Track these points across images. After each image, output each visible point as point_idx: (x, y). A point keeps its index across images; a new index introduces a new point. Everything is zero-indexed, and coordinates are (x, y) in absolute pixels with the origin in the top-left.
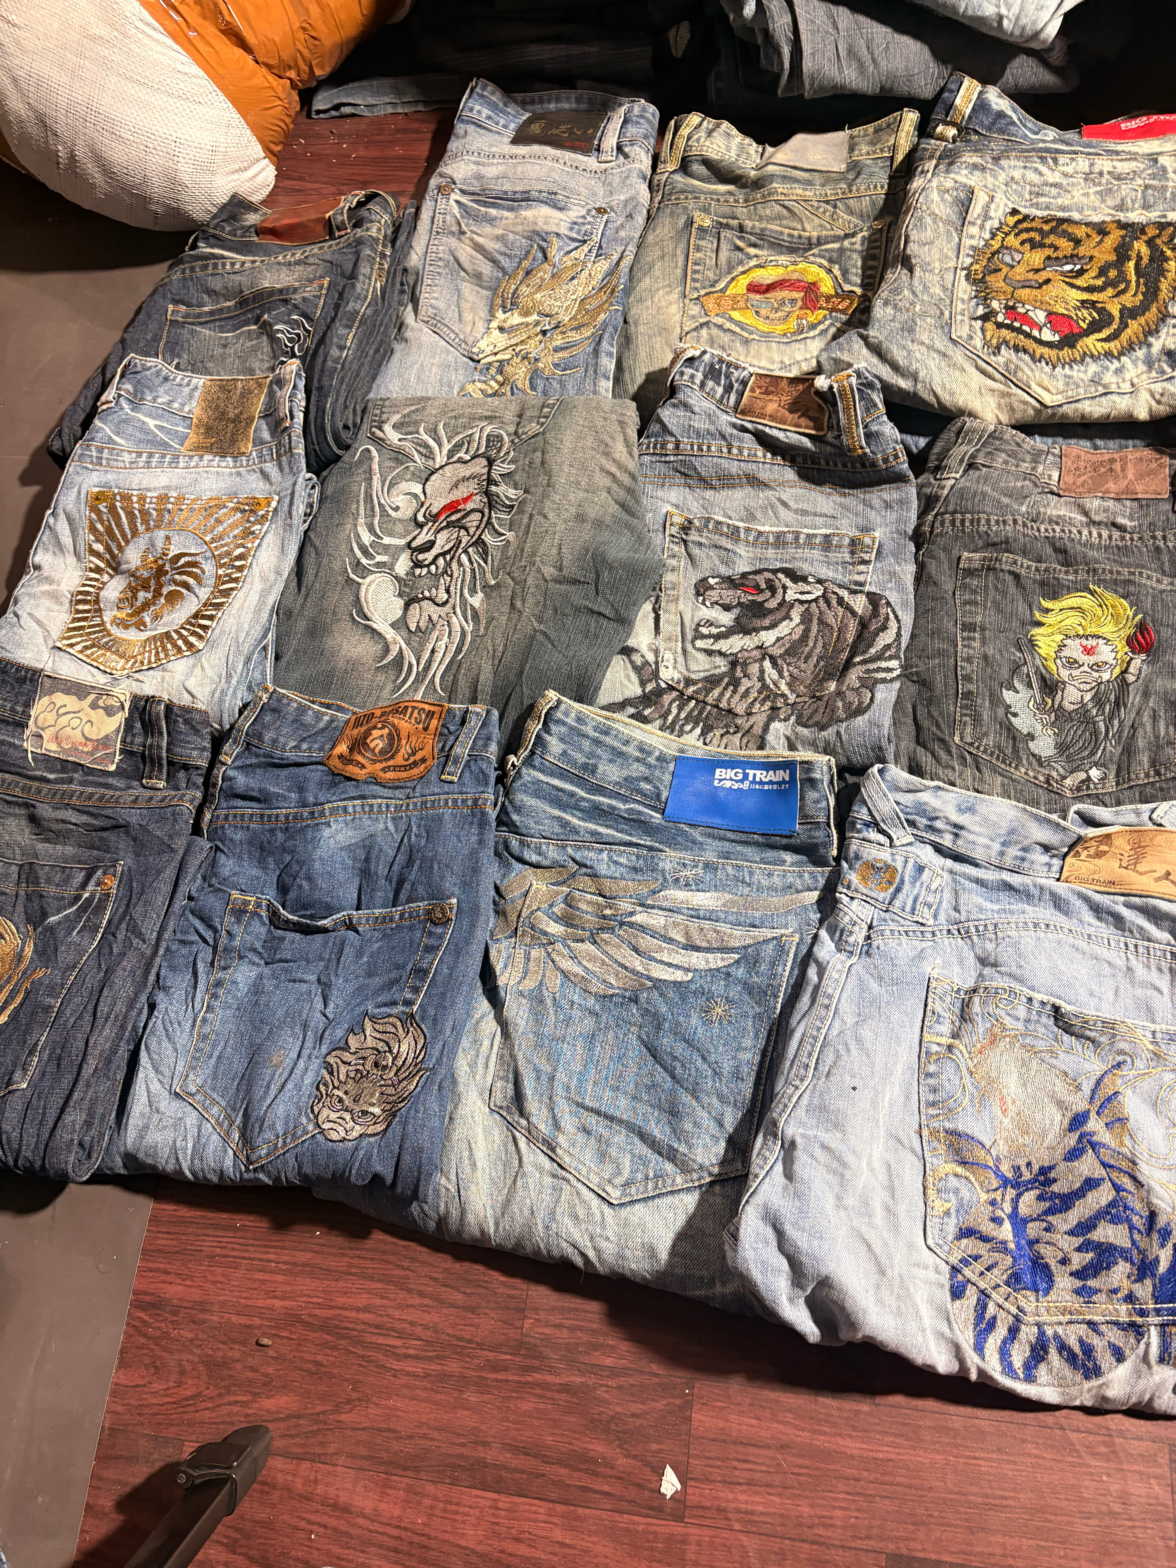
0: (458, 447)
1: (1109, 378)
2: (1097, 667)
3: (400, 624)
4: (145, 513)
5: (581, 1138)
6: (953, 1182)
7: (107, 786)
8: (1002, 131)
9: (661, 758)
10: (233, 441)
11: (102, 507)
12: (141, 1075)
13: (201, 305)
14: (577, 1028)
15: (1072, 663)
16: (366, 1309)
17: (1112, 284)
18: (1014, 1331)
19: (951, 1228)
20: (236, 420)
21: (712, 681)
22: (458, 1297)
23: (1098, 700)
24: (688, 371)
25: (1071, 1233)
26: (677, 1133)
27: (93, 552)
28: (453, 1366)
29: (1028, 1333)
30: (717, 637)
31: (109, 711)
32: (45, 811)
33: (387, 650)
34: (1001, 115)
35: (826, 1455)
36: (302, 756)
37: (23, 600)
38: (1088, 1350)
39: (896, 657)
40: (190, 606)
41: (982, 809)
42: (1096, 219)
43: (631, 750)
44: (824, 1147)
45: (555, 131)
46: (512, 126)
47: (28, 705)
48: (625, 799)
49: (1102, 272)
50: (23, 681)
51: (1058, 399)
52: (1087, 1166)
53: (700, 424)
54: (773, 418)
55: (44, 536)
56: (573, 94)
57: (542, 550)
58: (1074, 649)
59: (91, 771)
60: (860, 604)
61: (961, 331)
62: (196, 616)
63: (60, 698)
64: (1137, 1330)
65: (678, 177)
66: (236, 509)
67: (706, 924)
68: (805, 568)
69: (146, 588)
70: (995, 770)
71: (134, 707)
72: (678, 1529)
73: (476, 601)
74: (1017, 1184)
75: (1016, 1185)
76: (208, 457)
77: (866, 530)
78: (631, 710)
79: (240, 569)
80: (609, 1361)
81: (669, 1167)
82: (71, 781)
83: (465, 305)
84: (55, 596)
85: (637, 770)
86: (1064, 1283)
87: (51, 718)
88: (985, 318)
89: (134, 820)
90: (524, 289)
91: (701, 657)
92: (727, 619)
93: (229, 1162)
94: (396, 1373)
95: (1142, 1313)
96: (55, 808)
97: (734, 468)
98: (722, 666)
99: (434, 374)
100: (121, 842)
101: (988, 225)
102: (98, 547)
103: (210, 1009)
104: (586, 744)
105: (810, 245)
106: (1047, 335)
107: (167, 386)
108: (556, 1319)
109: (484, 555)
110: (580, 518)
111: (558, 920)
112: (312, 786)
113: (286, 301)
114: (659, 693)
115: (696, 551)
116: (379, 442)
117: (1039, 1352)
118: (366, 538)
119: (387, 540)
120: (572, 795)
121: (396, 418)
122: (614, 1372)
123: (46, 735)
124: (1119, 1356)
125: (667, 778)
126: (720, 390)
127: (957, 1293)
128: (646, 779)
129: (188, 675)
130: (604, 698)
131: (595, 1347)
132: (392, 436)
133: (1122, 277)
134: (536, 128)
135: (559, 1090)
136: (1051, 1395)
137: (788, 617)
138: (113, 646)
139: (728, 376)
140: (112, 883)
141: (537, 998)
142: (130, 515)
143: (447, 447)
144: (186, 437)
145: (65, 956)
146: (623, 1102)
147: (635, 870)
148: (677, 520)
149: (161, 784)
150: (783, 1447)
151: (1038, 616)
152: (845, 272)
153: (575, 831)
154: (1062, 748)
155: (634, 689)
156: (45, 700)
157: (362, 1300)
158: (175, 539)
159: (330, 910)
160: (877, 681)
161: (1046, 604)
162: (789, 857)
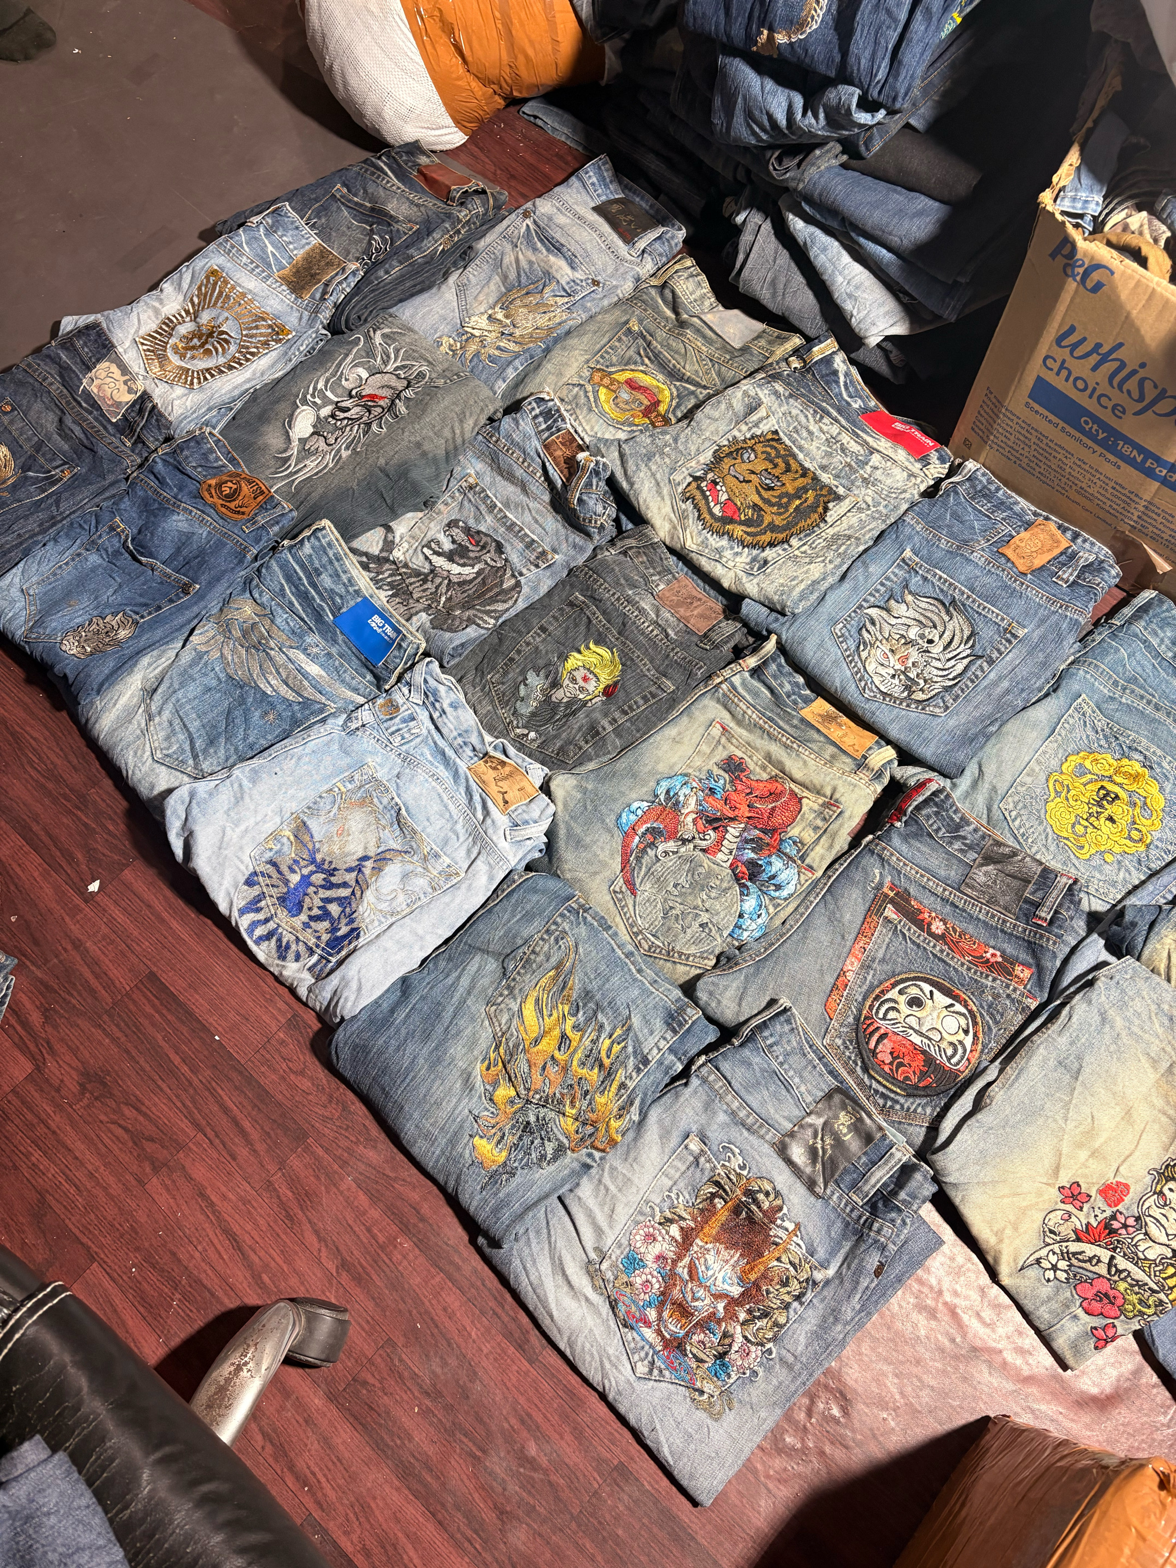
0: (404, 367)
1: (728, 554)
2: (582, 689)
3: (303, 441)
4: (228, 297)
5: (166, 724)
6: (285, 840)
7: (105, 428)
8: (827, 383)
9: (358, 592)
10: (303, 288)
11: (212, 279)
12: (14, 570)
13: (355, 195)
14: (206, 681)
15: (574, 680)
16: (34, 739)
17: (779, 505)
18: (267, 921)
19: (268, 855)
20: (313, 276)
21: (417, 573)
22: (75, 761)
23: (569, 704)
24: (534, 405)
25: (322, 900)
26: (205, 751)
27: (192, 301)
28: (50, 785)
29: (271, 925)
30: (436, 553)
31: (130, 391)
32: (68, 421)
33: (285, 451)
34: (835, 373)
35: (162, 921)
36: (194, 474)
37: (142, 304)
38: (288, 947)
39: (497, 619)
40: (210, 363)
41: (460, 711)
42: (807, 465)
43: (344, 577)
44: (240, 786)
45: (622, 217)
46: (604, 198)
47: (98, 361)
48: (323, 599)
49: (780, 497)
50: (105, 346)
51: (694, 547)
52: (350, 877)
53: (516, 437)
54: (554, 459)
55: (175, 276)
56: (652, 200)
57: (387, 449)
58: (579, 675)
59: (103, 415)
60: (508, 583)
61: (677, 477)
62: (207, 370)
63: (114, 368)
64: (311, 952)
65: (653, 292)
66: (270, 326)
67: (300, 677)
68: (508, 548)
69: (200, 338)
70: (492, 701)
71: (141, 397)
72: (83, 905)
73: (345, 454)
74: (320, 868)
75: (318, 866)
76: (284, 287)
77: (555, 551)
78: (364, 559)
79: (247, 360)
80: (111, 828)
81: (191, 762)
82: (90, 413)
83: (486, 290)
84: (157, 312)
85: (340, 589)
86: (303, 917)
87: (103, 374)
88: (696, 479)
89: (100, 452)
90: (518, 302)
91: (421, 557)
92: (447, 546)
93: (19, 632)
94: (26, 772)
95: (317, 946)
96: (74, 422)
97: (519, 472)
98: (426, 569)
99: (433, 319)
100: (88, 457)
101: (754, 430)
102: (196, 300)
103: (67, 564)
104: (325, 559)
105: (681, 379)
106: (717, 510)
107: (295, 232)
108: (105, 797)
109: (366, 433)
110: (418, 445)
111: (242, 630)
112: (186, 491)
113: (389, 225)
114: (387, 560)
115: (466, 503)
116: (369, 338)
117: (269, 936)
118: (321, 385)
119: (329, 394)
120: (300, 579)
121: (386, 330)
122: (110, 833)
123: (96, 382)
124: (298, 958)
125: (352, 603)
126: (544, 426)
127: (249, 883)
128: (341, 597)
129: (179, 398)
130: (356, 544)
131: (111, 819)
132: (378, 339)
133: (786, 507)
134: (615, 208)
135: (173, 699)
136: (261, 957)
137: (473, 566)
138: (162, 359)
139: (555, 421)
140: (68, 475)
141: (200, 656)
142: (221, 293)
143: (398, 364)
144: (284, 268)
145: (21, 494)
146: (197, 723)
147: (293, 632)
148: (471, 480)
149: (129, 444)
150: (149, 906)
151: (582, 648)
152: (678, 406)
153: (284, 595)
154: (533, 714)
155: (375, 550)
156: (107, 364)
157: (36, 735)
158: (229, 322)
159: (151, 555)
160: (474, 623)
161: (592, 645)
162: (369, 677)
